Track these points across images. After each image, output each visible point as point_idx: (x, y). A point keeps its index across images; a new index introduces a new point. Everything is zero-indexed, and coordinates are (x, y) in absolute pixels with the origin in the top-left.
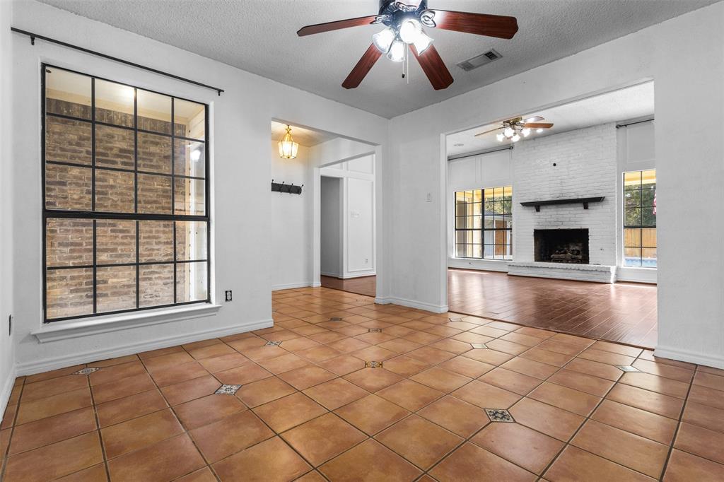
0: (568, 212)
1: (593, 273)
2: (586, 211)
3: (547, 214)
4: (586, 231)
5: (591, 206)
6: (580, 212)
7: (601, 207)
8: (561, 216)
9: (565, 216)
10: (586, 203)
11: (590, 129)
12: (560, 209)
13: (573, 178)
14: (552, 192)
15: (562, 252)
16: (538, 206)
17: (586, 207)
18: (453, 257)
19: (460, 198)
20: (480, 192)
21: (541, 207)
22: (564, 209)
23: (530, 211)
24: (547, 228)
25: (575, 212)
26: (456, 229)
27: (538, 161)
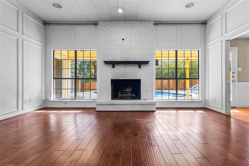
0: (130, 69)
1: (147, 105)
2: (139, 69)
3: (119, 69)
4: (139, 80)
5: (142, 66)
6: (136, 69)
7: (147, 67)
8: (127, 71)
9: (129, 71)
10: (140, 64)
11: (142, 22)
12: (126, 67)
13: (133, 49)
14: (122, 56)
15: (125, 93)
16: (113, 64)
17: (140, 67)
18: (52, 100)
19: (57, 56)
20: (74, 52)
21: (115, 65)
22: (128, 67)
23: (109, 67)
24: (119, 79)
25: (134, 69)
26: (54, 78)
27: (114, 36)
